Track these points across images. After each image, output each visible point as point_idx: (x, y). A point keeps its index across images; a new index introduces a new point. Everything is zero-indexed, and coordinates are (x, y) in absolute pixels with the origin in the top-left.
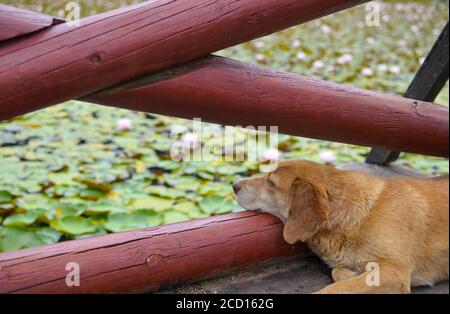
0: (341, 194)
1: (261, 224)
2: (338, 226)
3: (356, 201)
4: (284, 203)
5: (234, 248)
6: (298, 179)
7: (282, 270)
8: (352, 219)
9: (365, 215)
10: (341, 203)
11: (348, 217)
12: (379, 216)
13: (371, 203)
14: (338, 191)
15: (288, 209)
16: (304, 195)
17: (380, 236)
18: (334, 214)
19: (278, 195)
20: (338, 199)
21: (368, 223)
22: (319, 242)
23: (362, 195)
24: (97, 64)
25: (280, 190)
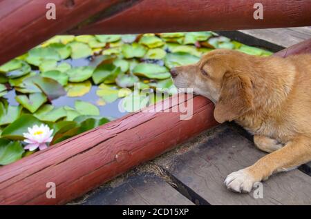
0: (263, 82)
1: (198, 105)
2: (260, 107)
3: (277, 88)
4: (215, 90)
5: (180, 130)
6: (228, 72)
7: (212, 137)
8: (273, 103)
9: (284, 99)
10: (263, 90)
11: (269, 101)
12: (294, 98)
13: (289, 89)
14: (260, 80)
15: (219, 96)
16: (233, 86)
17: (298, 115)
18: (257, 99)
19: (210, 83)
20: (261, 87)
21: (287, 105)
22: (244, 119)
23: (280, 82)
24: (71, 8)
25: (212, 79)
